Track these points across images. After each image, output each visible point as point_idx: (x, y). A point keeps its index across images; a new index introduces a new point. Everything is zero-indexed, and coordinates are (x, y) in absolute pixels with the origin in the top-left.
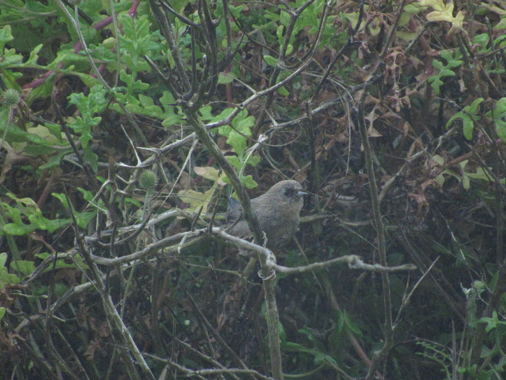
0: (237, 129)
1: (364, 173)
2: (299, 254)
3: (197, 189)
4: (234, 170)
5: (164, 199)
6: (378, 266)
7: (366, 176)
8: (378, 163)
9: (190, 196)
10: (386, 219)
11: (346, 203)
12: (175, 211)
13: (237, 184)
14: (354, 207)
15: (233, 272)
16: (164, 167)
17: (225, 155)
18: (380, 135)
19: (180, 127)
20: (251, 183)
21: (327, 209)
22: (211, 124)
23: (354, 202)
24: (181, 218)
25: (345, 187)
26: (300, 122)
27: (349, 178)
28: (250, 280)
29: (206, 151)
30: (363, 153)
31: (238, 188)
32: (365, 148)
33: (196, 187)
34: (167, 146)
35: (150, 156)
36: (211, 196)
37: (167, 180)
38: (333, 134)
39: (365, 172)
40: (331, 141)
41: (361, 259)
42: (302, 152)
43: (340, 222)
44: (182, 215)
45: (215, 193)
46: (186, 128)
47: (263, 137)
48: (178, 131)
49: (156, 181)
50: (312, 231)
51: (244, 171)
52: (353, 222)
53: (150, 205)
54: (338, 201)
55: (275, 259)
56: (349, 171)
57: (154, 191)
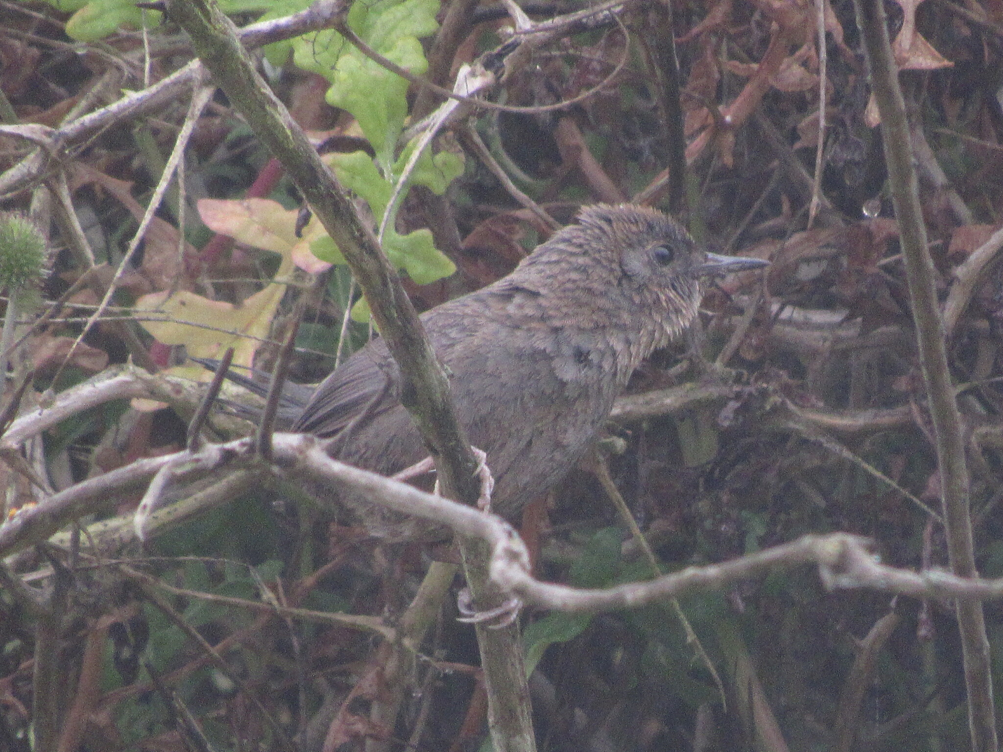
0: (370, 45)
1: (883, 214)
2: (627, 546)
3: (211, 290)
4: (356, 207)
5: (76, 329)
6: (938, 575)
7: (893, 226)
8: (939, 177)
9: (184, 315)
10: (972, 400)
11: (812, 339)
12: (122, 377)
13: (370, 265)
14: (845, 354)
15: (360, 620)
16: (77, 206)
17: (322, 150)
18: (946, 63)
19: (140, 43)
20: (428, 260)
21: (736, 360)
22: (263, 25)
23: (842, 333)
24: (146, 406)
25: (807, 272)
26: (622, 14)
27: (824, 235)
28: (430, 653)
29: (248, 138)
30: (877, 132)
31: (377, 280)
32: (883, 115)
33: (206, 282)
34: (88, 118)
35: (19, 158)
36: (266, 317)
37: (89, 254)
38: (756, 60)
39: (886, 211)
40: (748, 88)
41: (871, 550)
42: (630, 135)
43: (789, 415)
44: (152, 393)
45: (283, 302)
46: (164, 42)
47: (473, 74)
48: (132, 56)
49: (44, 260)
50: (676, 453)
51: (399, 215)
52: (841, 415)
53: (24, 356)
54: (778, 329)
55: (525, 558)
56: (822, 210)
57: (36, 298)
